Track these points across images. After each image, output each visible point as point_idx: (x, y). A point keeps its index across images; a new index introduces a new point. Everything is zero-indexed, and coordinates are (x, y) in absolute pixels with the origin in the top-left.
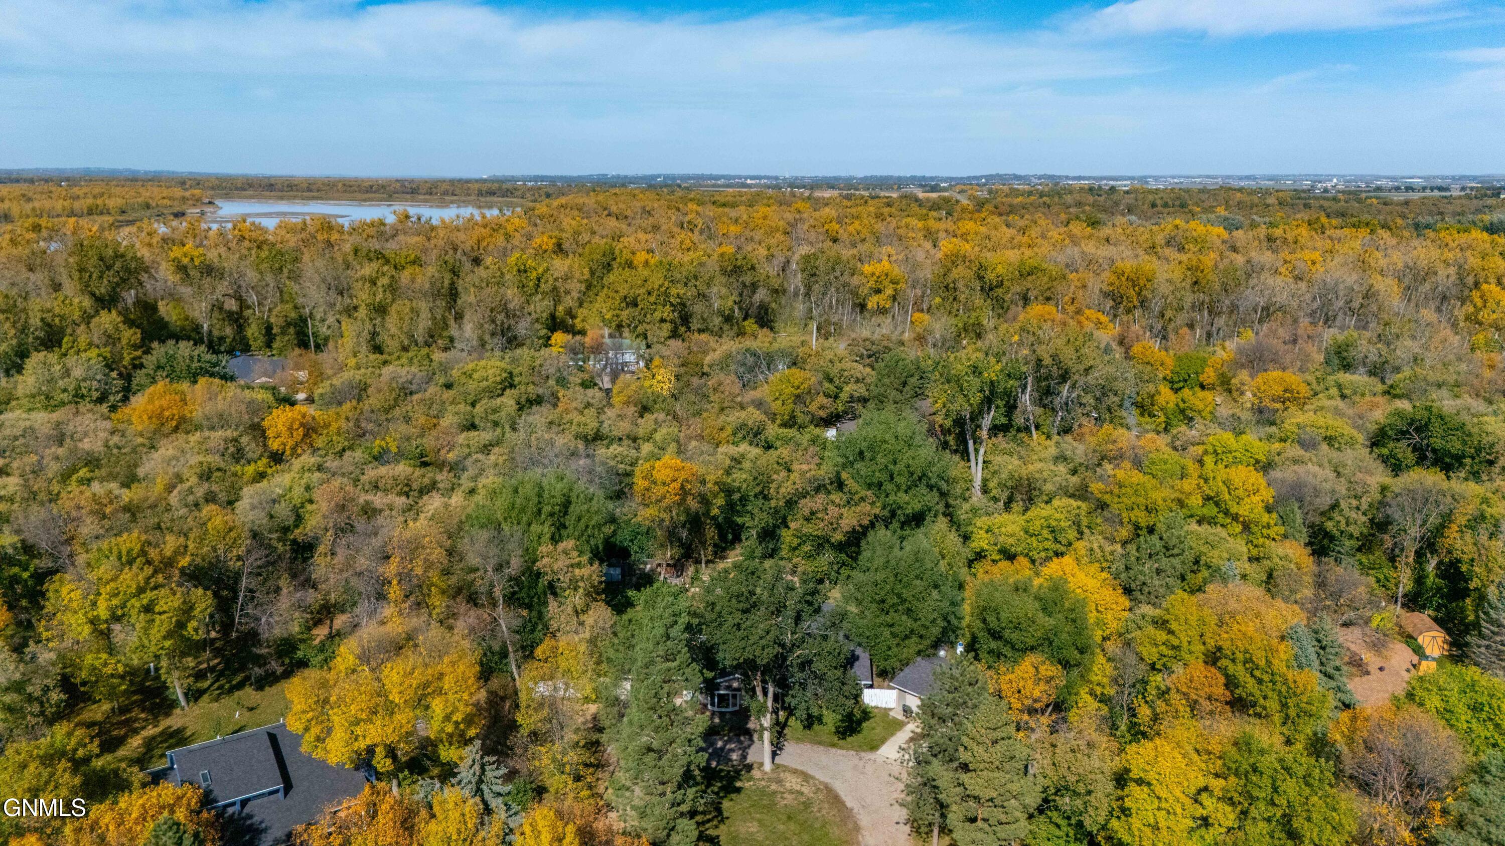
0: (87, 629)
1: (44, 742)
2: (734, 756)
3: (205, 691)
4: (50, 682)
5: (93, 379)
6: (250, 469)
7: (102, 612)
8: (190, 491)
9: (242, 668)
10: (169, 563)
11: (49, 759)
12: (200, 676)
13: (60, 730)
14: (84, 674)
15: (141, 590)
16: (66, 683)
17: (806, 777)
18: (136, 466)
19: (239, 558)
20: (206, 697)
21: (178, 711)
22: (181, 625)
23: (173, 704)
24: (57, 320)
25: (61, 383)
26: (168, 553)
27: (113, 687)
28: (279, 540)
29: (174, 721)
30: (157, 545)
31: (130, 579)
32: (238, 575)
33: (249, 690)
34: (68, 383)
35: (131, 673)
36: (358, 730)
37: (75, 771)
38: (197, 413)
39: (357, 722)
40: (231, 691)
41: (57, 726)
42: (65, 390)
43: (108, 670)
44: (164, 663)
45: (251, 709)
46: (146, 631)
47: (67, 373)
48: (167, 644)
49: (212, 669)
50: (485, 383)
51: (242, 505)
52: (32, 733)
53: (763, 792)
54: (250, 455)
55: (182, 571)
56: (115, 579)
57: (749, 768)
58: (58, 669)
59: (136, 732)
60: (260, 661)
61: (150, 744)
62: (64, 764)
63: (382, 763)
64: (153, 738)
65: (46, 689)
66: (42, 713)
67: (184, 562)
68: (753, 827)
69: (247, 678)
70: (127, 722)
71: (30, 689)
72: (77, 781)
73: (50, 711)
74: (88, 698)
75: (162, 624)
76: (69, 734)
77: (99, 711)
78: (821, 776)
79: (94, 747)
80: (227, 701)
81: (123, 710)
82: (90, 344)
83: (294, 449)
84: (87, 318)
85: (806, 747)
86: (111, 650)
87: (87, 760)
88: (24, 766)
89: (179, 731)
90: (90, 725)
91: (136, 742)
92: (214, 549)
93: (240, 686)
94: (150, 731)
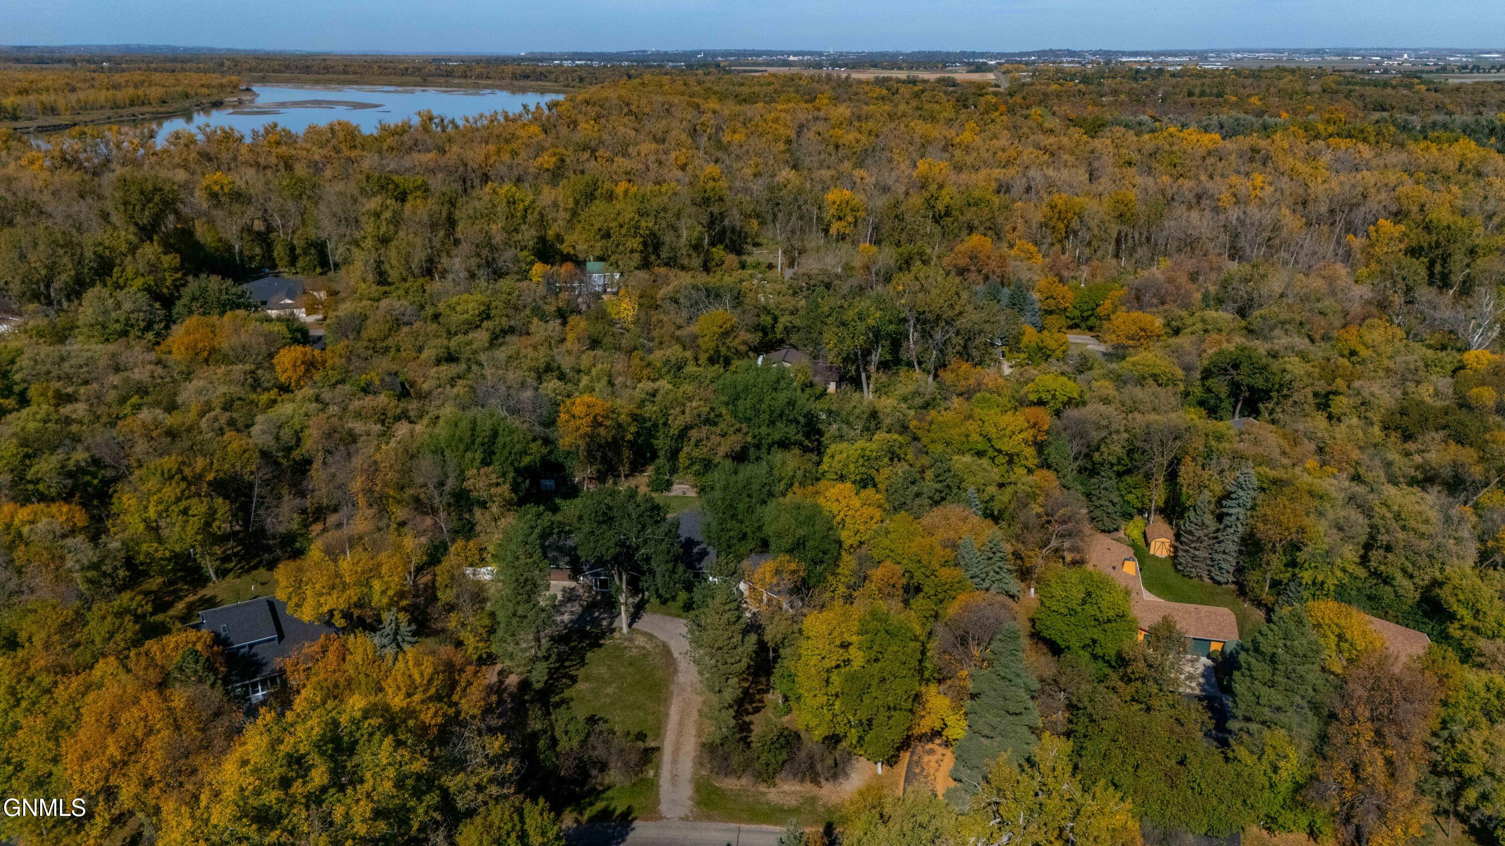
0: (142, 527)
1: (116, 603)
2: (605, 623)
3: (231, 570)
4: (119, 564)
5: (140, 311)
6: (265, 397)
7: (152, 513)
8: (216, 419)
9: (257, 555)
10: (199, 477)
11: (119, 614)
12: (226, 559)
13: (126, 596)
14: (141, 557)
15: (178, 500)
16: (129, 563)
17: (651, 637)
18: (175, 394)
19: (252, 473)
20: (231, 575)
21: (211, 584)
22: (208, 524)
23: (208, 579)
24: (107, 252)
25: (113, 314)
26: (198, 471)
27: (163, 567)
28: (284, 457)
29: (208, 592)
30: (190, 465)
31: (170, 491)
32: (251, 486)
33: (262, 570)
34: (120, 315)
35: (176, 556)
36: (322, 600)
37: (136, 622)
38: (225, 343)
39: (321, 595)
40: (248, 571)
41: (123, 594)
42: (117, 321)
43: (159, 555)
44: (199, 550)
45: (263, 584)
46: (183, 528)
47: (118, 305)
48: (199, 537)
49: (236, 554)
50: (466, 316)
51: (256, 430)
52: (107, 597)
53: (617, 647)
54: (266, 385)
55: (210, 484)
56: (160, 491)
57: (613, 630)
58: (123, 554)
59: (181, 598)
60: (269, 549)
61: (191, 607)
62: (128, 618)
63: (339, 622)
64: (193, 603)
65: (115, 569)
66: (113, 584)
67: (210, 477)
68: (603, 670)
69: (261, 562)
70: (174, 592)
71: (104, 568)
72: (137, 627)
73: (119, 583)
74: (145, 574)
75: (195, 524)
76: (132, 599)
77: (155, 583)
78: (662, 637)
79: (149, 608)
80: (246, 578)
81: (172, 583)
82: (137, 274)
83: (298, 381)
84: (133, 249)
85: (658, 617)
86: (160, 541)
87: (144, 616)
88: (104, 618)
89: (213, 598)
90: (147, 593)
91: (181, 606)
92: (233, 466)
93: (256, 567)
94: (191, 598)
